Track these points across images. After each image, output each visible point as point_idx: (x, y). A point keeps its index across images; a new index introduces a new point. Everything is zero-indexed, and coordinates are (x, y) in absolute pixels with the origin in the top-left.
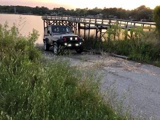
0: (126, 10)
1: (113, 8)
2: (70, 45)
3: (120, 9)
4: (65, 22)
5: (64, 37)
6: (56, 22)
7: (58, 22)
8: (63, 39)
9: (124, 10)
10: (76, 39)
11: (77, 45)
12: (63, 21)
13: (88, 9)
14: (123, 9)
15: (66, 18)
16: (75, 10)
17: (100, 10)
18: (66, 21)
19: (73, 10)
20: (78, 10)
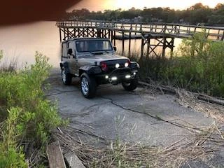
0: (176, 10)
1: (157, 7)
2: (114, 78)
3: (167, 9)
4: (91, 30)
5: (101, 62)
6: (79, 30)
7: (82, 29)
8: (100, 67)
9: (173, 11)
10: (126, 65)
11: (128, 77)
12: (88, 28)
13: (122, 11)
14: (171, 9)
15: (94, 24)
16: (103, 12)
17: (138, 11)
18: (93, 28)
19: (100, 12)
20: (107, 12)
